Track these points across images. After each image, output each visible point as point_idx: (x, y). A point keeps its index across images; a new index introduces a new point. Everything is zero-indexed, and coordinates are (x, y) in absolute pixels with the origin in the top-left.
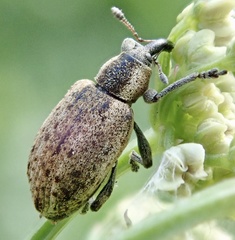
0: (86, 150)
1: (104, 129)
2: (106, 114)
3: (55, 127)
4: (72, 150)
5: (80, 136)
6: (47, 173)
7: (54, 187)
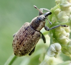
0: (28, 45)
1: (33, 40)
2: (33, 35)
3: (20, 37)
4: (24, 45)
5: (26, 41)
6: (18, 49)
7: (19, 52)
